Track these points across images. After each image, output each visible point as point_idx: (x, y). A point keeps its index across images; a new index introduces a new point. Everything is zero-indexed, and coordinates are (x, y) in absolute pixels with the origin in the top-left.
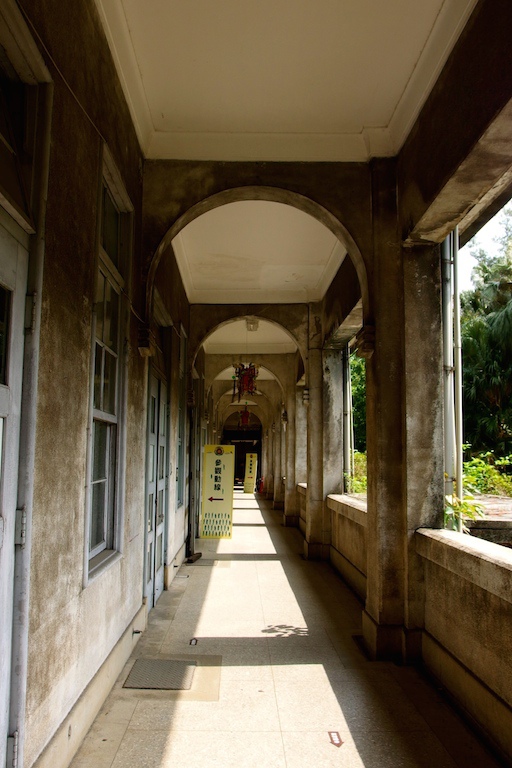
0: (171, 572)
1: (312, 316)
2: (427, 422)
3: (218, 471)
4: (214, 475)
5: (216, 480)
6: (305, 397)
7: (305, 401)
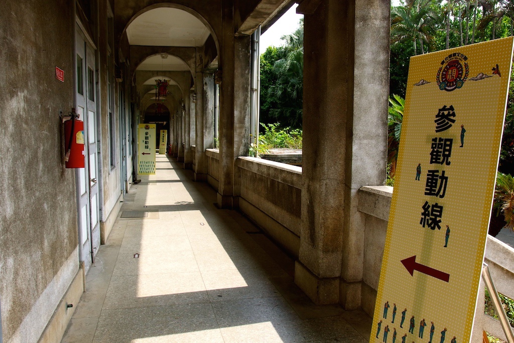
0: (129, 186)
1: (198, 54)
2: (243, 113)
3: (147, 138)
4: (145, 140)
5: (146, 143)
6: (194, 98)
7: (194, 100)
